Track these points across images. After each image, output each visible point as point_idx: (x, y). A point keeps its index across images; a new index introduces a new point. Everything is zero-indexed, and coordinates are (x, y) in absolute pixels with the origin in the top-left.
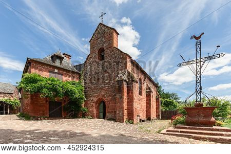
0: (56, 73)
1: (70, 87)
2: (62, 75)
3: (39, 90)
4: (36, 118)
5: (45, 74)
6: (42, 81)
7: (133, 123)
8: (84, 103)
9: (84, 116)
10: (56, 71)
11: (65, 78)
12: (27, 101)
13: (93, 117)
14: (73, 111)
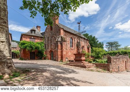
0: (32, 38)
1: (37, 45)
2: (35, 39)
3: (26, 47)
4: (25, 60)
5: (28, 40)
6: (27, 43)
7: (62, 62)
8: (45, 52)
9: (45, 59)
10: (32, 37)
11: (36, 41)
12: (22, 52)
13: (48, 59)
14: (40, 56)
